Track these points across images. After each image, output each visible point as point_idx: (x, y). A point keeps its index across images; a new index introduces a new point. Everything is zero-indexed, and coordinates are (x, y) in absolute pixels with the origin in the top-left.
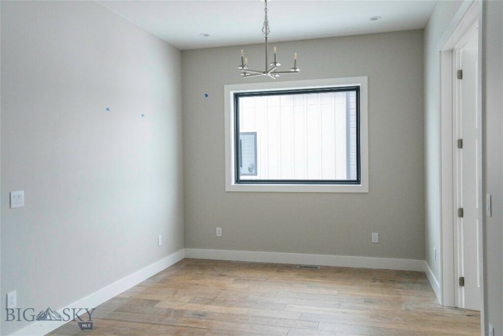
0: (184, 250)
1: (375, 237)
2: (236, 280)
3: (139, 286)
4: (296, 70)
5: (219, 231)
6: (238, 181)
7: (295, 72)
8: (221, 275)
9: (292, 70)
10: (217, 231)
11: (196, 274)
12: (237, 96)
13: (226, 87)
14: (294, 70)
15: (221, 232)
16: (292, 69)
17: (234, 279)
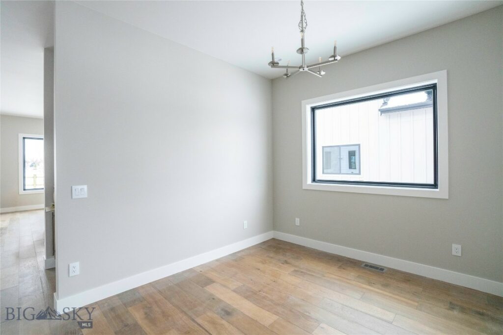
0: (272, 231)
1: (456, 249)
2: (295, 271)
3: (217, 260)
4: (336, 58)
5: (297, 221)
6: (314, 180)
7: (335, 60)
8: (286, 262)
9: (331, 59)
10: (296, 221)
11: (268, 256)
12: (313, 109)
13: (303, 102)
14: (333, 59)
15: (299, 222)
16: (331, 57)
17: (293, 269)
